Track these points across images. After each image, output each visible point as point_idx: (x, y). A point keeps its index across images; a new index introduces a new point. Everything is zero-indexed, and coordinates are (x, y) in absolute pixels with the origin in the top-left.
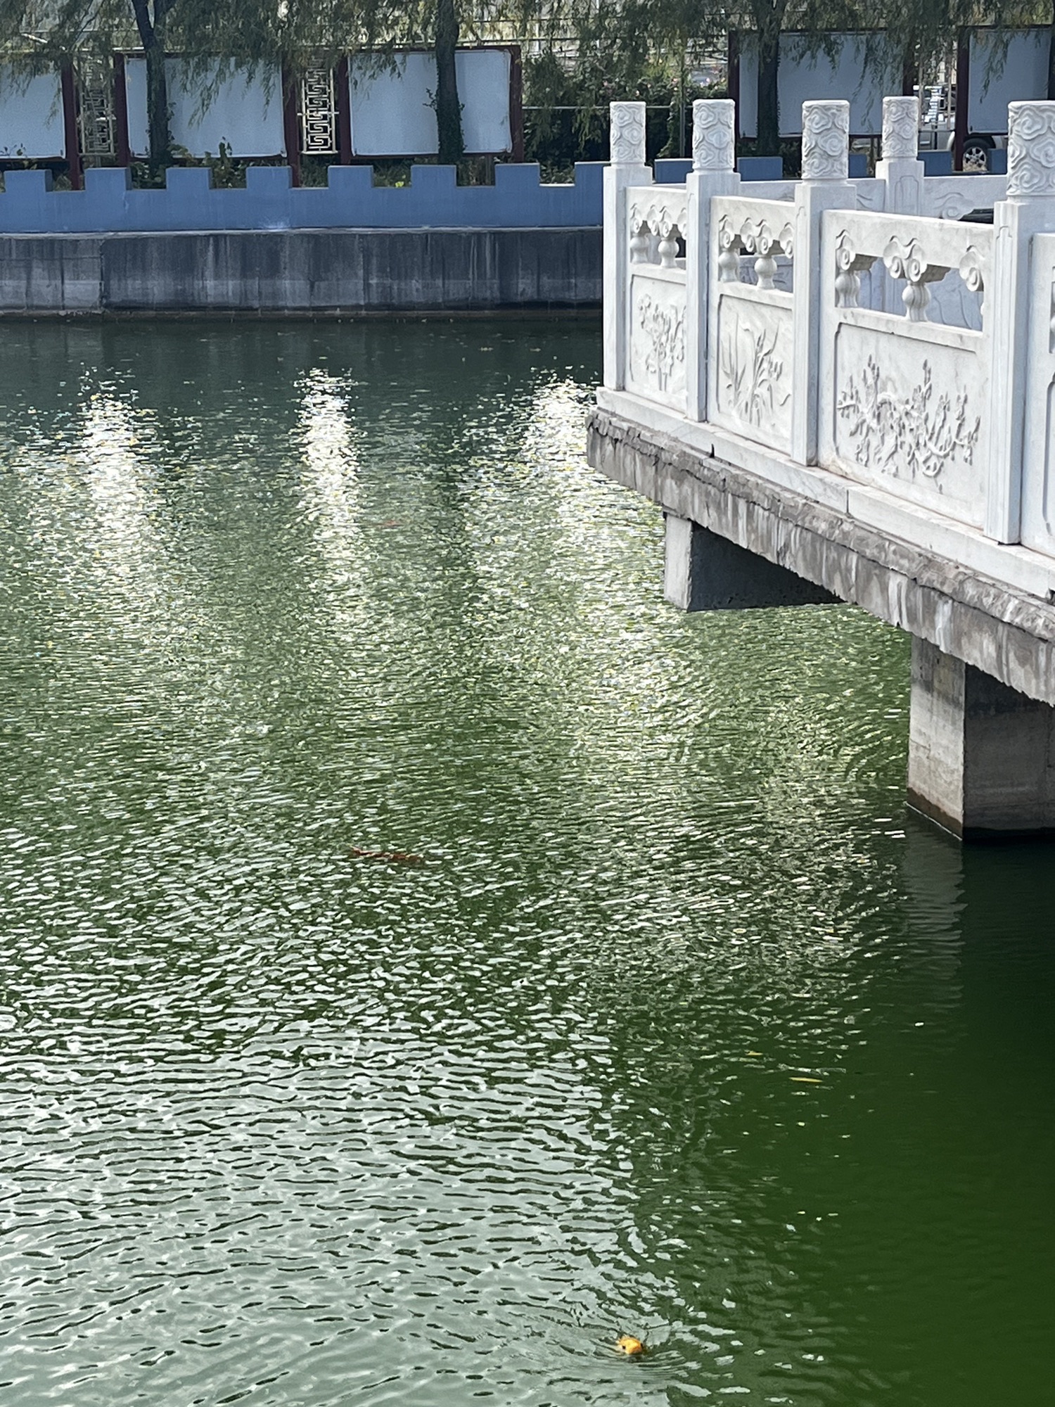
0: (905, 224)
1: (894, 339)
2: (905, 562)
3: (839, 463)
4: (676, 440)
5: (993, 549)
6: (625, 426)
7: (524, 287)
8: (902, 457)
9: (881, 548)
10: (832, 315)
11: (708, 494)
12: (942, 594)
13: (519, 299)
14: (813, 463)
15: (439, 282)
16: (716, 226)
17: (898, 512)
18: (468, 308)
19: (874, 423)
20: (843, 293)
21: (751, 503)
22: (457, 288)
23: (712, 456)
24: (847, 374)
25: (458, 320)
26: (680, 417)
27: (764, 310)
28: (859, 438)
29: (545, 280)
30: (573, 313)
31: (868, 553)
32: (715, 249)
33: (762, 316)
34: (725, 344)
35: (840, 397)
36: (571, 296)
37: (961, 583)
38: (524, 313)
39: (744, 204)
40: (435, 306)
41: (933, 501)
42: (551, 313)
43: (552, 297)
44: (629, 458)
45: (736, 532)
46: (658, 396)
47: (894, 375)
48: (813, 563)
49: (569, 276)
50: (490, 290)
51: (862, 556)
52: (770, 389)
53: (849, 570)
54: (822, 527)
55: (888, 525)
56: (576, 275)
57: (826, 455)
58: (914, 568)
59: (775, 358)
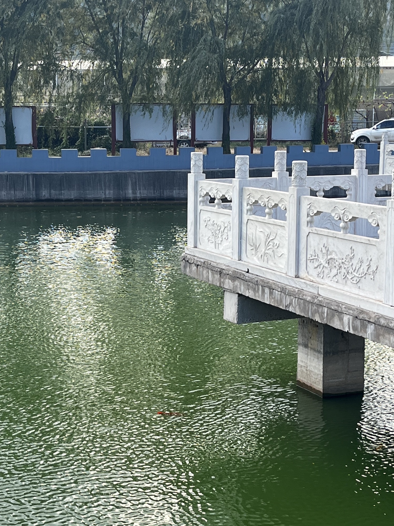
0: (341, 203)
1: (336, 239)
2: (351, 312)
3: (310, 277)
4: (228, 266)
5: (390, 308)
6: (202, 260)
7: (45, 194)
8: (340, 277)
9: (339, 306)
10: (305, 229)
11: (248, 285)
12: (369, 322)
13: (43, 198)
14: (297, 277)
15: (13, 192)
16: (246, 197)
17: (343, 295)
18: (23, 202)
19: (327, 265)
20: (310, 223)
21: (271, 289)
22: (19, 194)
23: (248, 272)
24: (312, 248)
25: (20, 206)
26: (230, 259)
27: (269, 225)
28: (319, 270)
29: (53, 192)
30: (63, 203)
31: (332, 308)
32: (245, 204)
33: (269, 228)
34: (250, 235)
35: (309, 256)
36: (62, 197)
37: (378, 319)
38: (45, 203)
39: (260, 191)
40: (12, 201)
41: (356, 291)
42: (54, 203)
43: (55, 197)
44: (205, 272)
45: (264, 298)
46: (214, 250)
47: (335, 250)
48: (304, 310)
49: (61, 190)
50: (32, 195)
51: (329, 308)
52: (273, 251)
53: (324, 313)
54: (309, 298)
55: (339, 299)
56: (64, 190)
57: (302, 274)
58: (356, 313)
59: (276, 241)
